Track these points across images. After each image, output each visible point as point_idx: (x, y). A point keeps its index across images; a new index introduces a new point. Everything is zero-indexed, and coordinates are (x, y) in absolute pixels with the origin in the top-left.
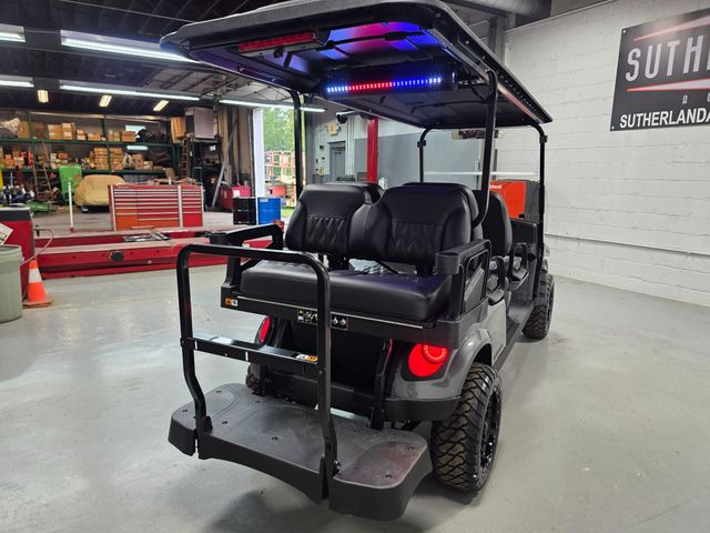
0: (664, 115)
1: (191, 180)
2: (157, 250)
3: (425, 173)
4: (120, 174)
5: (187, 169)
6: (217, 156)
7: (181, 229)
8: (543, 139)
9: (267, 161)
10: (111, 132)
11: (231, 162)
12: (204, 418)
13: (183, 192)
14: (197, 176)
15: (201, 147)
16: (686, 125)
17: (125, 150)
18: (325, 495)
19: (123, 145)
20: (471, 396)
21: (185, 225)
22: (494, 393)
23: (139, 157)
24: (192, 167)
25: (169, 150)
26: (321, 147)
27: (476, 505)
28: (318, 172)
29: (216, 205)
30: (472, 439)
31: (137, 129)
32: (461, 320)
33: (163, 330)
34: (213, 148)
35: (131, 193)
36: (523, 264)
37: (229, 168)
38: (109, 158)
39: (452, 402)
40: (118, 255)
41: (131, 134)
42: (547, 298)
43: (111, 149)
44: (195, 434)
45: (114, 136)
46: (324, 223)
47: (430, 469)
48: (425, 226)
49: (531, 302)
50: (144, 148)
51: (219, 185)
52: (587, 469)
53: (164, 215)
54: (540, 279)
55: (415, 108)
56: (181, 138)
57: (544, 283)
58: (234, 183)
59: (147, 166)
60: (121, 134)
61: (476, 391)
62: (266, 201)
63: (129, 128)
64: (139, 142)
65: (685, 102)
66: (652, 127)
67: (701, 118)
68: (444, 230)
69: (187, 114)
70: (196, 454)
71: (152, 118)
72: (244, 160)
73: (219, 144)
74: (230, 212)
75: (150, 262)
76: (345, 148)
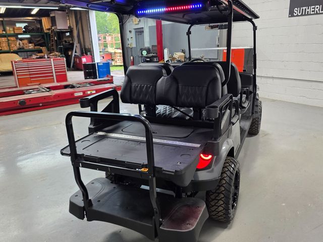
0: (317, 8)
1: (57, 53)
2: (45, 98)
3: (191, 49)
4: (16, 52)
5: (54, 47)
6: (70, 39)
7: (56, 84)
8: (255, 28)
9: (99, 40)
10: (8, 28)
11: (79, 42)
12: (88, 201)
13: (54, 62)
14: (60, 51)
15: (61, 34)
17: (17, 38)
18: (156, 235)
19: (16, 35)
20: (225, 175)
21: (58, 81)
22: (237, 171)
23: (26, 41)
24: (57, 46)
25: (43, 37)
26: (130, 32)
27: (230, 228)
28: (129, 46)
29: (73, 67)
30: (227, 198)
31: (23, 25)
32: (220, 140)
33: (54, 145)
34: (68, 34)
35: (25, 65)
36: (247, 98)
37: (78, 45)
38: (8, 44)
39: (216, 180)
40: (23, 102)
41: (20, 28)
42: (259, 114)
43: (9, 38)
44: (84, 208)
45: (10, 30)
46: (141, 88)
47: (208, 216)
48: (197, 87)
49: (251, 117)
50: (28, 36)
51: (73, 56)
52: (284, 204)
53: (44, 76)
54: (255, 104)
55: (184, 15)
56: (49, 29)
57: (257, 106)
58: (82, 54)
59: (31, 46)
60: (14, 29)
61: (228, 173)
62: (102, 64)
63: (18, 25)
64: (25, 33)
66: (310, 14)
68: (207, 90)
69: (51, 15)
70: (86, 219)
71: (31, 18)
72: (86, 40)
73: (71, 32)
74: (81, 70)
75: (41, 105)
76: (143, 31)
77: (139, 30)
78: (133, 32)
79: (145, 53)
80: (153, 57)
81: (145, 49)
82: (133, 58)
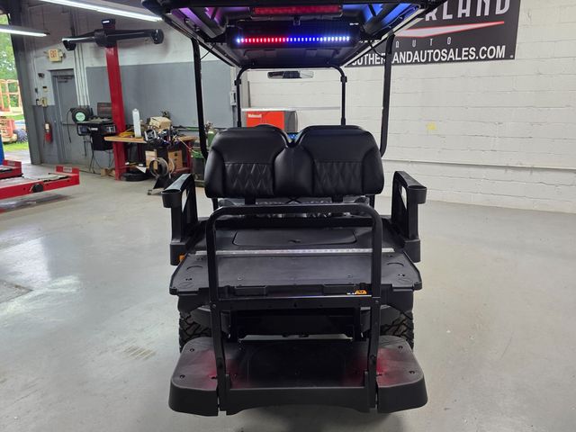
8: (344, 79)
16: (399, 64)
26: (41, 75)
28: (40, 103)
44: (217, 393)
65: (397, 46)
66: (375, 65)
67: (409, 59)
68: (363, 167)
76: (73, 76)
77: (63, 74)
78: (48, 76)
79: (81, 117)
80: (104, 124)
81: (81, 110)
82: (50, 127)
